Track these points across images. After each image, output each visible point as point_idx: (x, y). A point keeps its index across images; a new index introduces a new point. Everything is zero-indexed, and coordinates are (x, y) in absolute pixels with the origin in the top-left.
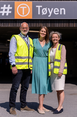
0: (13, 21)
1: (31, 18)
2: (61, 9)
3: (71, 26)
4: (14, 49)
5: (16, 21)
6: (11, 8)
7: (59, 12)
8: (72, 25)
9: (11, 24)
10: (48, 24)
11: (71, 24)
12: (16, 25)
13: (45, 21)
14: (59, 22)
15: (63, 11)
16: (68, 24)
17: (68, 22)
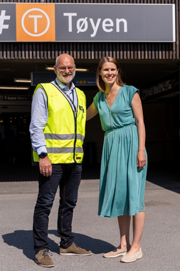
0: (12, 47)
1: (53, 39)
2: (118, 21)
3: (139, 58)
4: (41, 117)
5: (19, 46)
6: (8, 18)
7: (114, 27)
8: (140, 55)
9: (8, 52)
10: (89, 52)
11: (139, 52)
12: (20, 55)
13: (84, 47)
14: (114, 48)
15: (122, 24)
16: (132, 52)
17: (134, 48)
